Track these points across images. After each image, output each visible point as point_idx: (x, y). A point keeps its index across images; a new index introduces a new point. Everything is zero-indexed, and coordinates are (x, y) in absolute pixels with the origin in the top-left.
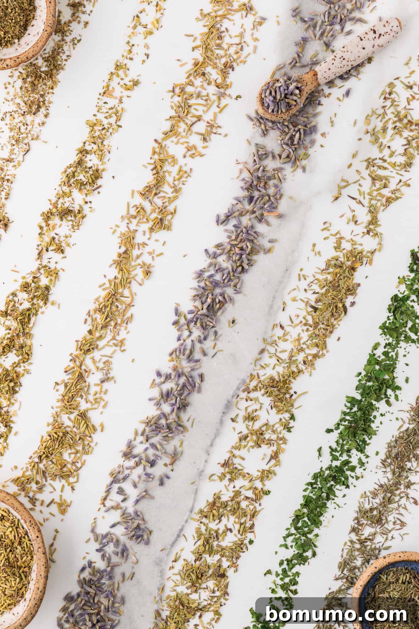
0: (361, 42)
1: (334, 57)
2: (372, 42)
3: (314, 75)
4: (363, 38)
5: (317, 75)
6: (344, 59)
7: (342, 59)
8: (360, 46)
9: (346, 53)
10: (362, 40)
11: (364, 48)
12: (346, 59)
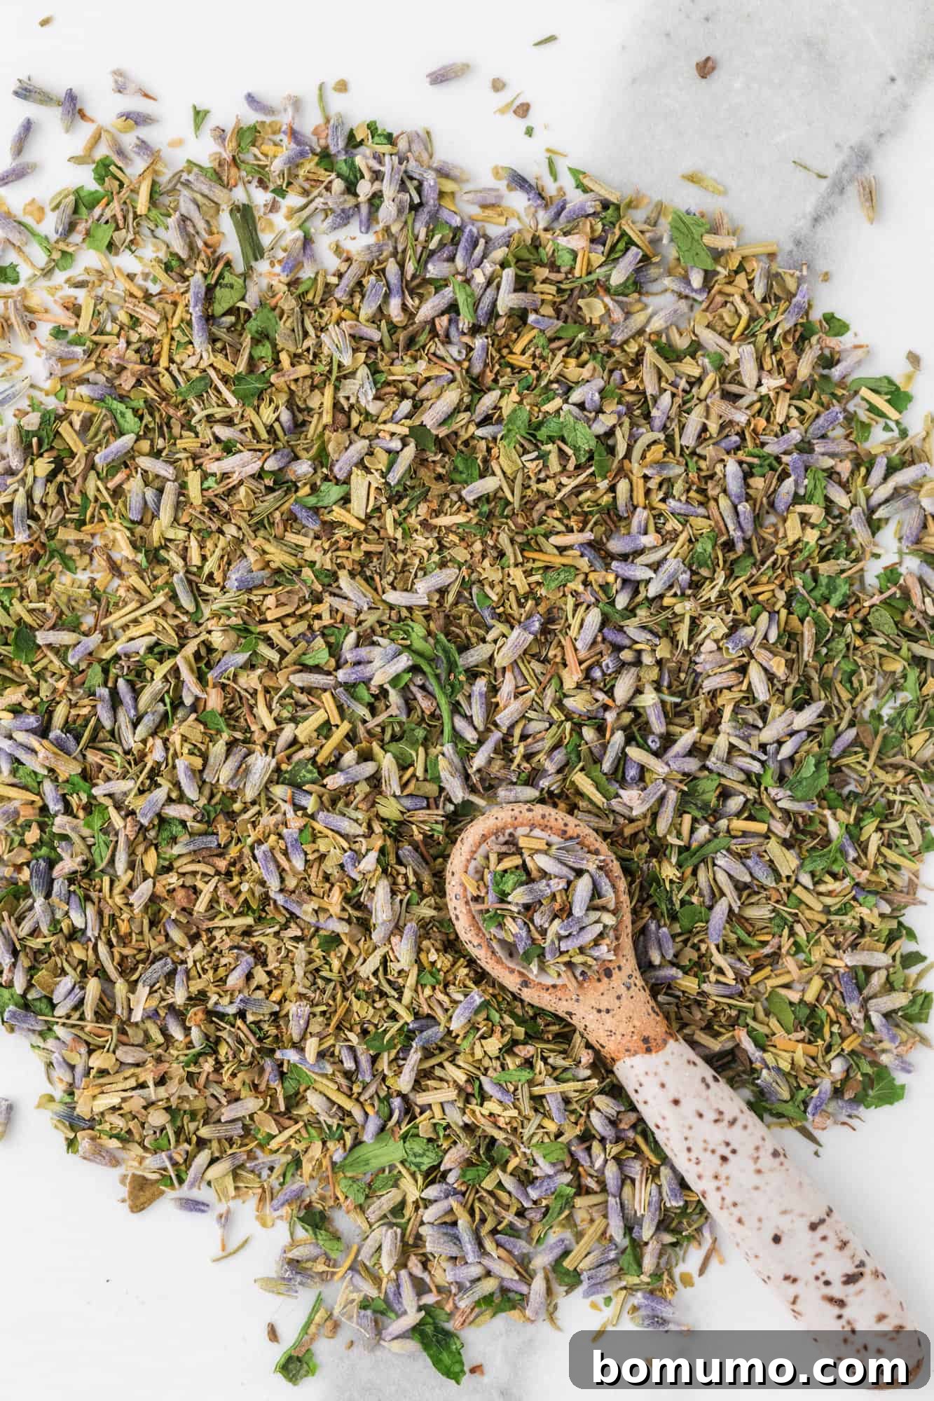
0: (803, 1225)
1: (728, 1117)
2: (806, 1273)
3: (646, 1040)
4: (822, 1230)
5: (649, 1050)
6: (724, 1159)
7: (726, 1152)
8: (784, 1224)
9: (752, 1167)
10: (813, 1227)
11: (777, 1239)
12: (725, 1170)
